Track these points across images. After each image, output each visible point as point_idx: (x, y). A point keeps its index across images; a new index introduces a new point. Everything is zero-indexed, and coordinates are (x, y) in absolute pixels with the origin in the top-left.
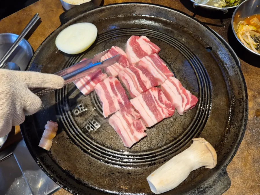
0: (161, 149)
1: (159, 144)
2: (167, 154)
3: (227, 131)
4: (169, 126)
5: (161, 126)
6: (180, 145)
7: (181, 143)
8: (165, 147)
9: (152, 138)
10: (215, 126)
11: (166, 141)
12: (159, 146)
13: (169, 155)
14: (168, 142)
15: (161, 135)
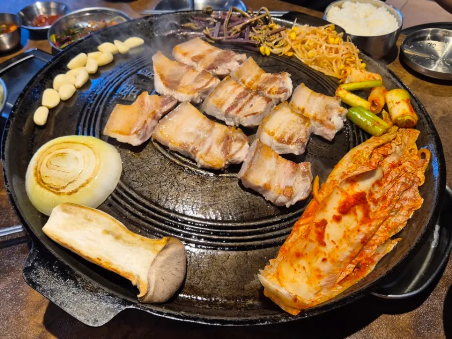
0: (127, 189)
1: (136, 183)
2: (122, 202)
3: (227, 305)
4: (176, 184)
5: (169, 173)
6: (149, 216)
7: (153, 217)
8: (134, 194)
9: (142, 168)
10: (222, 273)
11: (147, 191)
12: (132, 184)
13: (122, 207)
14: (146, 194)
15: (154, 179)
